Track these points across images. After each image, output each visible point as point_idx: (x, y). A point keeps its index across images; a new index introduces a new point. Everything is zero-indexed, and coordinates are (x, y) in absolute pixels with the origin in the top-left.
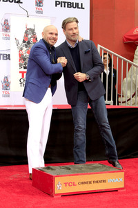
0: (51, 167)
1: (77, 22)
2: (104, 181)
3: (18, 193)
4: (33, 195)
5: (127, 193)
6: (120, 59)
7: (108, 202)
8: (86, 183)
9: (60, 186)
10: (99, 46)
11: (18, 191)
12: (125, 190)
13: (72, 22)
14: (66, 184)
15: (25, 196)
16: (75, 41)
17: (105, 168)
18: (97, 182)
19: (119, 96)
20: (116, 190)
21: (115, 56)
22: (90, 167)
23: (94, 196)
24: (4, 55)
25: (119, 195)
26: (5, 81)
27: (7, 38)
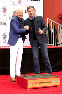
0: (26, 75)
1: (34, 8)
2: (50, 82)
3: (10, 88)
4: (17, 88)
5: (61, 87)
6: (57, 25)
7: (53, 92)
8: (42, 83)
9: (30, 85)
10: (47, 19)
11: (11, 86)
12: (60, 86)
13: (30, 8)
14: (33, 83)
15: (14, 89)
16: (32, 17)
17: (51, 76)
18: (47, 82)
19: (57, 42)
20: (56, 86)
21: (55, 23)
22: (44, 75)
23: (46, 89)
24: (3, 23)
25: (58, 89)
26: (4, 35)
27: (5, 15)
